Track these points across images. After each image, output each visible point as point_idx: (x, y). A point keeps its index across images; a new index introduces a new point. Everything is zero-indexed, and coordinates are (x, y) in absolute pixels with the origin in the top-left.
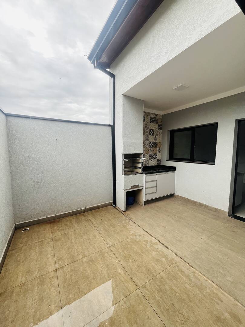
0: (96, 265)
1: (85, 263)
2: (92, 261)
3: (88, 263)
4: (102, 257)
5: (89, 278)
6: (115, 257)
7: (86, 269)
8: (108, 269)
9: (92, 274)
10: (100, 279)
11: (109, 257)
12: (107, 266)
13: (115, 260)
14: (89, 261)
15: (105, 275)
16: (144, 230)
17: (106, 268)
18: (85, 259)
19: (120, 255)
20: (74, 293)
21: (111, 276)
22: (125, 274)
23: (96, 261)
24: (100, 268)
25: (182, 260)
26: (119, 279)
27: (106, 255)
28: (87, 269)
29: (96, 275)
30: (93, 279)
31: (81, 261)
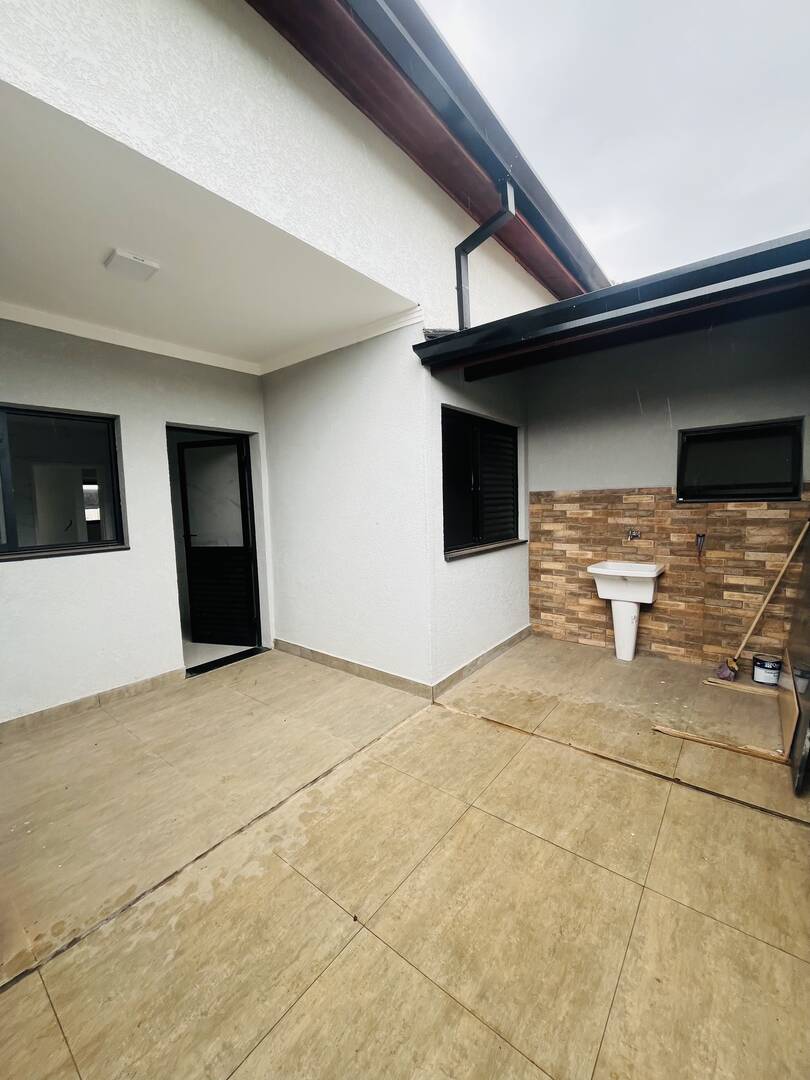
0: (468, 927)
1: (481, 980)
2: (459, 954)
3: (474, 968)
4: (424, 925)
5: (519, 923)
6: (408, 883)
7: (501, 955)
8: (459, 882)
9: (504, 919)
10: (502, 887)
11: (416, 901)
12: (452, 890)
13: (421, 877)
14: (464, 967)
15: (484, 882)
16: (240, 831)
17: (459, 891)
18: (466, 993)
19: (393, 871)
20: (581, 936)
21: (475, 866)
22: (453, 836)
23: (452, 939)
24: (472, 907)
25: (366, 749)
26: (474, 846)
27: (408, 917)
28: (497, 952)
29: (498, 904)
30: (513, 906)
31: (482, 1008)
